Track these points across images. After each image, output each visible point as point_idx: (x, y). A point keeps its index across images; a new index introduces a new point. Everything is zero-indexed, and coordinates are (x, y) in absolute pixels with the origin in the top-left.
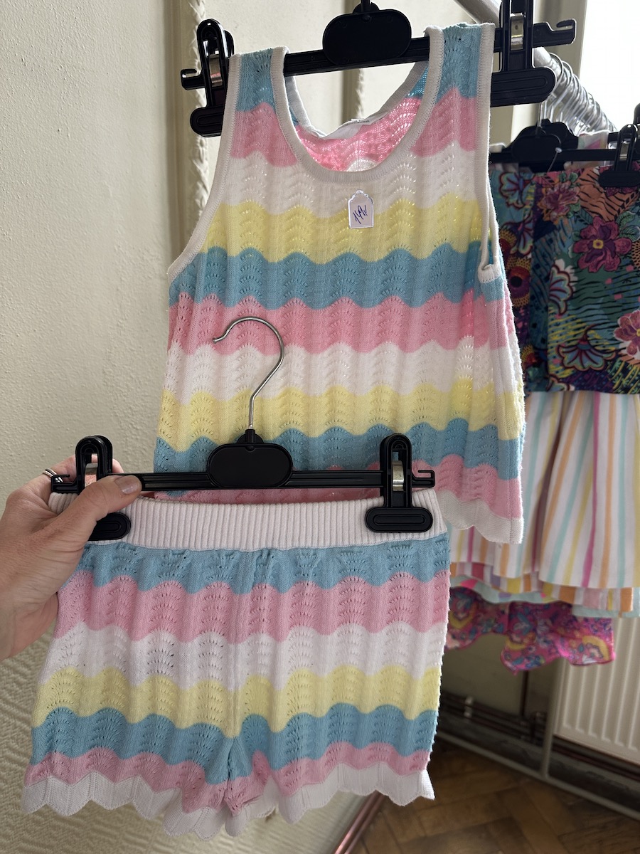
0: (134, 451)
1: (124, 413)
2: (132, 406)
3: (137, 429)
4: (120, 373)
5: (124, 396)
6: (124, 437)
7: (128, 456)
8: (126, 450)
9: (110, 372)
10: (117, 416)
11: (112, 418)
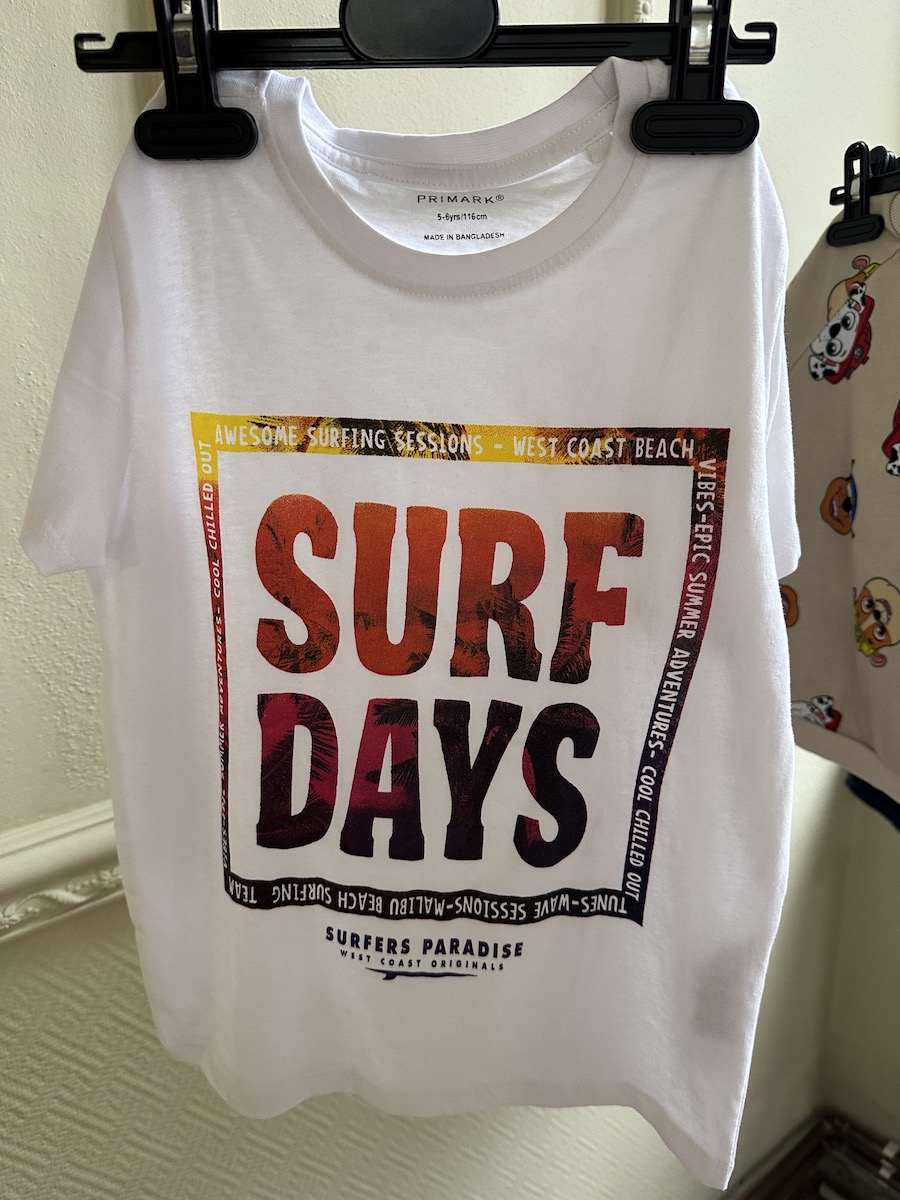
0: (83, 731)
1: (57, 667)
2: (72, 655)
3: (89, 694)
4: (41, 599)
5: (55, 637)
6: (58, 708)
7: (70, 741)
8: (65, 730)
9: (19, 598)
10: (39, 673)
11: (27, 677)
